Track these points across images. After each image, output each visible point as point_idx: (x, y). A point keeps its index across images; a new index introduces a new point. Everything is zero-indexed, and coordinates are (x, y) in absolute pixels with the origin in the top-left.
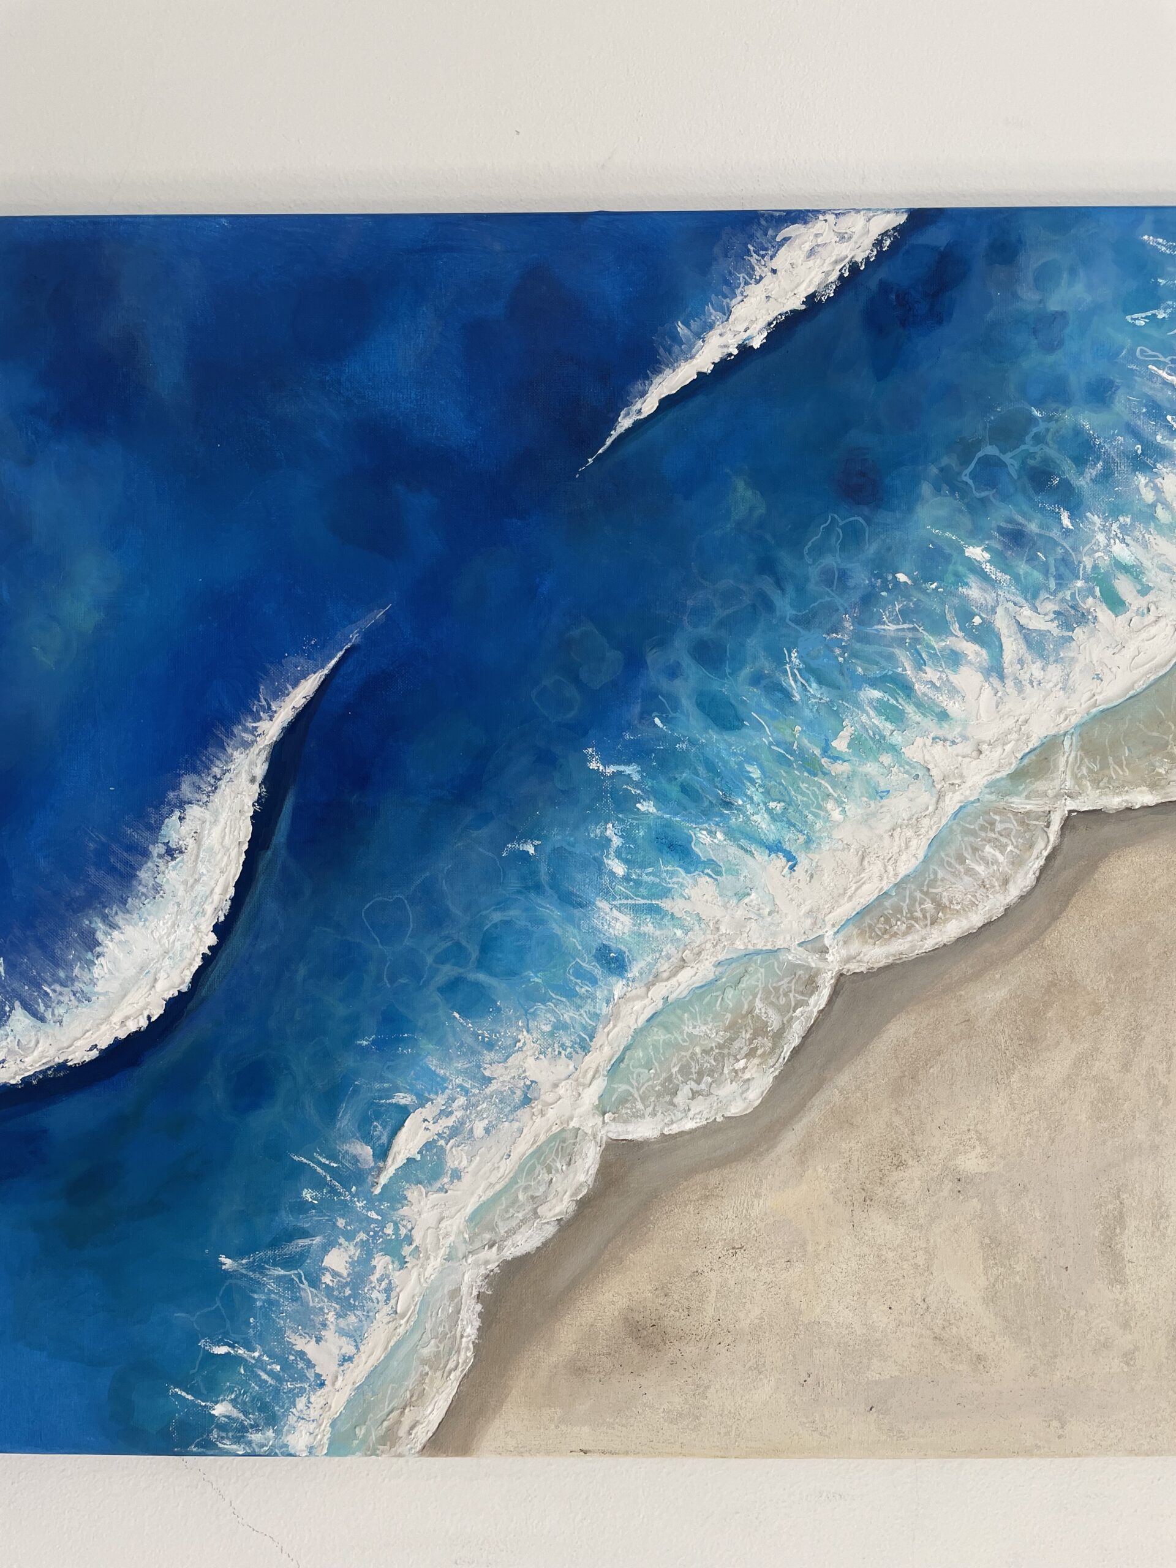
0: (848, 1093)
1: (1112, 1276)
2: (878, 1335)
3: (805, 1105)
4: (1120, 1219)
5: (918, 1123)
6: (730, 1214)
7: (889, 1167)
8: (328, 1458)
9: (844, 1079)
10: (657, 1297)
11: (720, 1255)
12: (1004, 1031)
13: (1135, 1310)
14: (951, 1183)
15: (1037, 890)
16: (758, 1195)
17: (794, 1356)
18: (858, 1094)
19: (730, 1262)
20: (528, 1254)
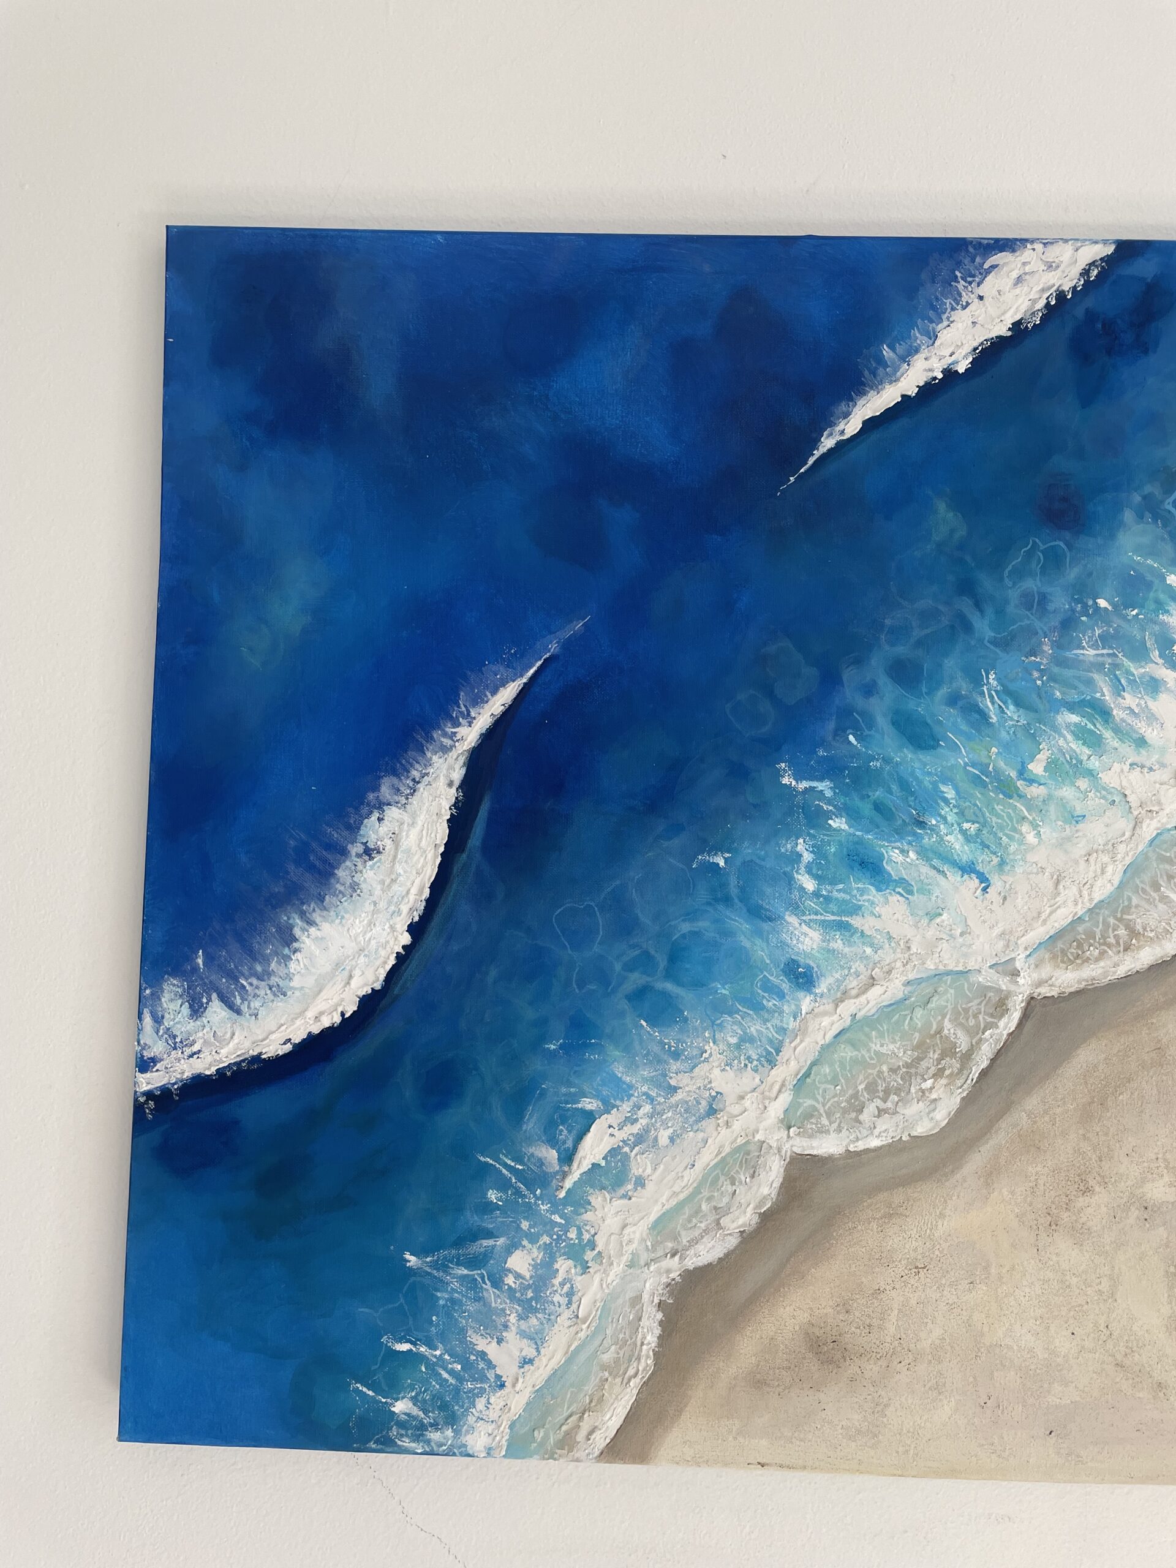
0: (1036, 1117)
2: (1060, 1360)
3: (992, 1127)
5: (1106, 1150)
6: (913, 1233)
7: (1075, 1193)
8: (507, 1461)
9: (1032, 1102)
10: (838, 1313)
11: (903, 1274)
14: (1137, 1211)
16: (942, 1216)
17: (975, 1378)
18: (1047, 1118)
19: (912, 1281)
20: (710, 1265)
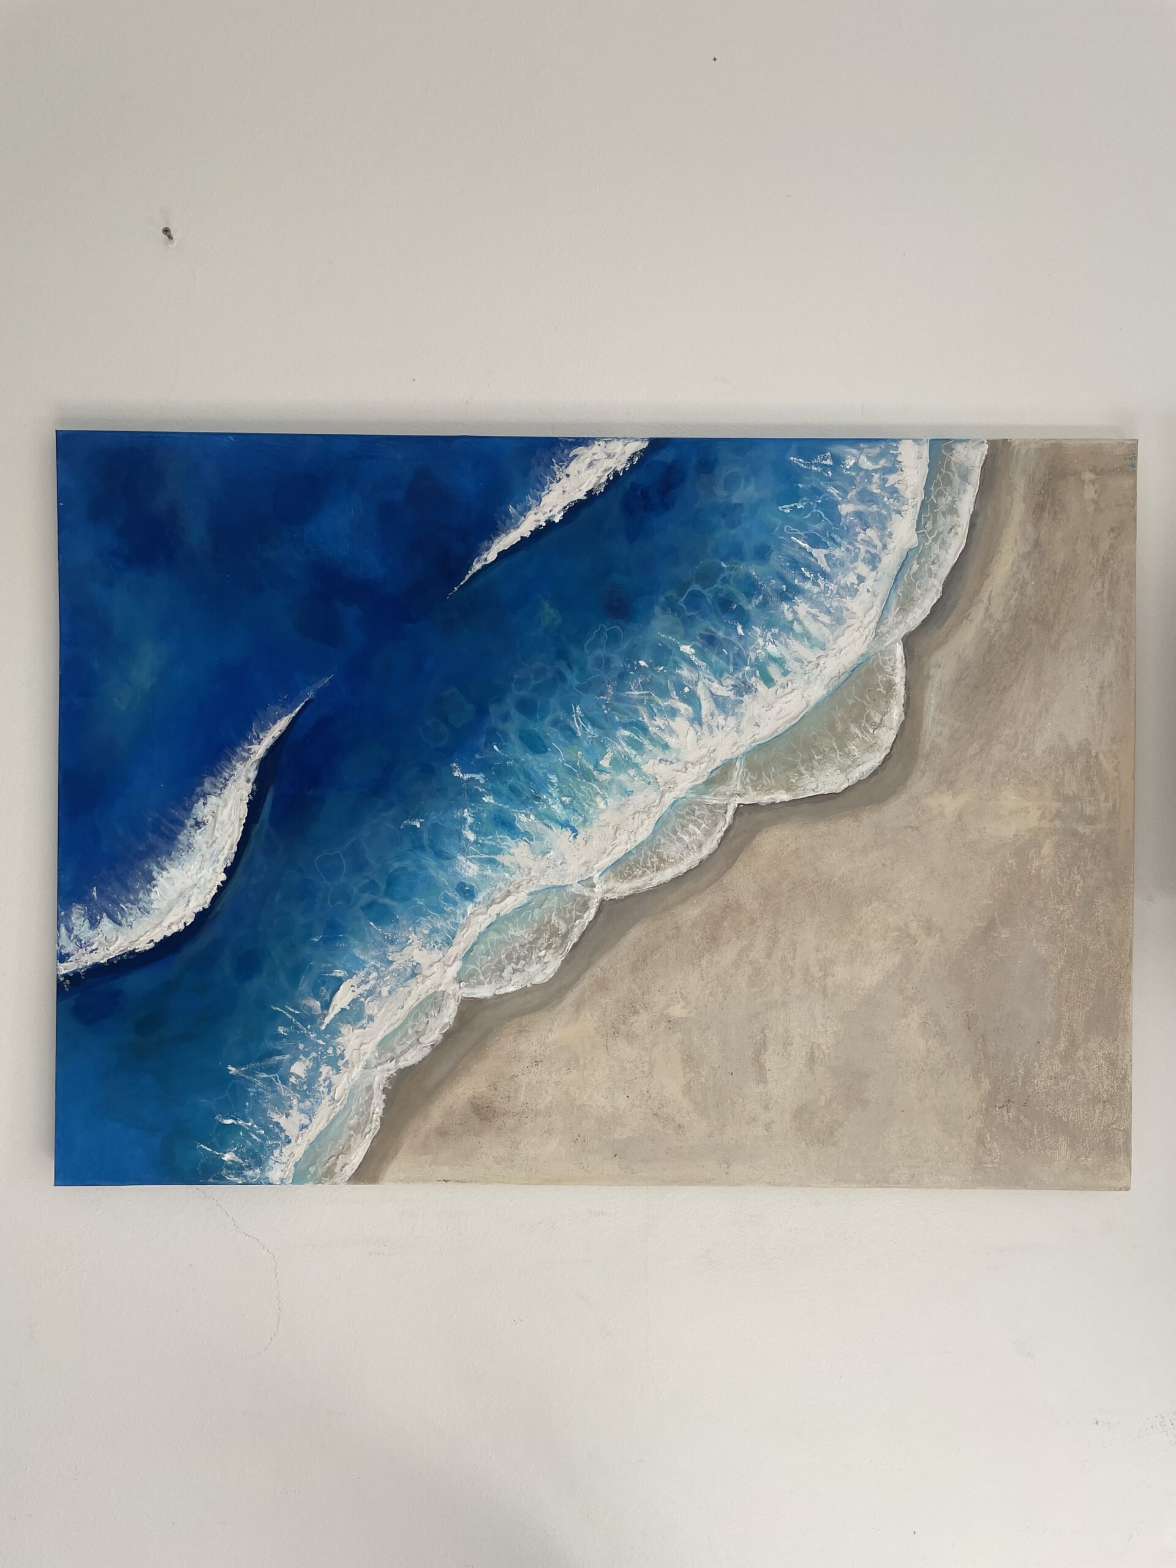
0: (606, 970)
1: (758, 1078)
2: (620, 1113)
3: (579, 977)
4: (764, 1045)
5: (647, 988)
6: (534, 1041)
7: (629, 1014)
8: (291, 1185)
9: (604, 962)
10: (490, 1090)
11: (528, 1065)
12: (698, 934)
13: (772, 1099)
14: (665, 1024)
15: (719, 850)
16: (551, 1030)
17: (570, 1124)
18: (612, 971)
19: (533, 1070)
20: (414, 1065)
